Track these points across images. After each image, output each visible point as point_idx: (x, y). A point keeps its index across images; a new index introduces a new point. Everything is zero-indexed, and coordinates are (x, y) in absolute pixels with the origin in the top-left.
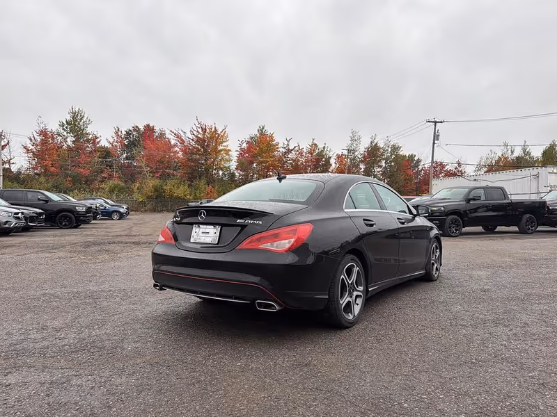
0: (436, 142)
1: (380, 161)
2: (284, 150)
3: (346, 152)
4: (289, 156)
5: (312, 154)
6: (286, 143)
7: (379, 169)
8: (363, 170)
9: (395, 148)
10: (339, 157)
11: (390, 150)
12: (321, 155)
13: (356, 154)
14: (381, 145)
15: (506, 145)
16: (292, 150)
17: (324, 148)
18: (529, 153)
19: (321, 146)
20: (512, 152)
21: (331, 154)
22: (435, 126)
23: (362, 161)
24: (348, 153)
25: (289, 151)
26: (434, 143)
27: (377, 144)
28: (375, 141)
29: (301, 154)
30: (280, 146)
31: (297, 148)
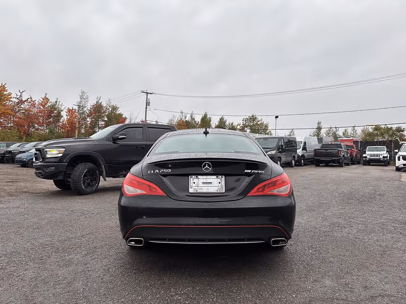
0: (148, 107)
1: (103, 117)
2: (17, 101)
3: (76, 108)
4: (22, 106)
5: (44, 106)
6: (19, 94)
7: (103, 123)
8: (89, 122)
9: (115, 108)
10: (69, 110)
11: (111, 109)
12: (53, 107)
13: (85, 109)
14: (104, 104)
15: (182, 113)
16: (25, 101)
17: (56, 102)
18: (194, 119)
19: (52, 100)
20: (185, 118)
21: (62, 108)
22: (147, 95)
23: (88, 116)
24: (78, 108)
25: (22, 102)
26: (146, 108)
27: (101, 103)
28: (100, 101)
29: (34, 105)
30: (12, 96)
31: (29, 100)
